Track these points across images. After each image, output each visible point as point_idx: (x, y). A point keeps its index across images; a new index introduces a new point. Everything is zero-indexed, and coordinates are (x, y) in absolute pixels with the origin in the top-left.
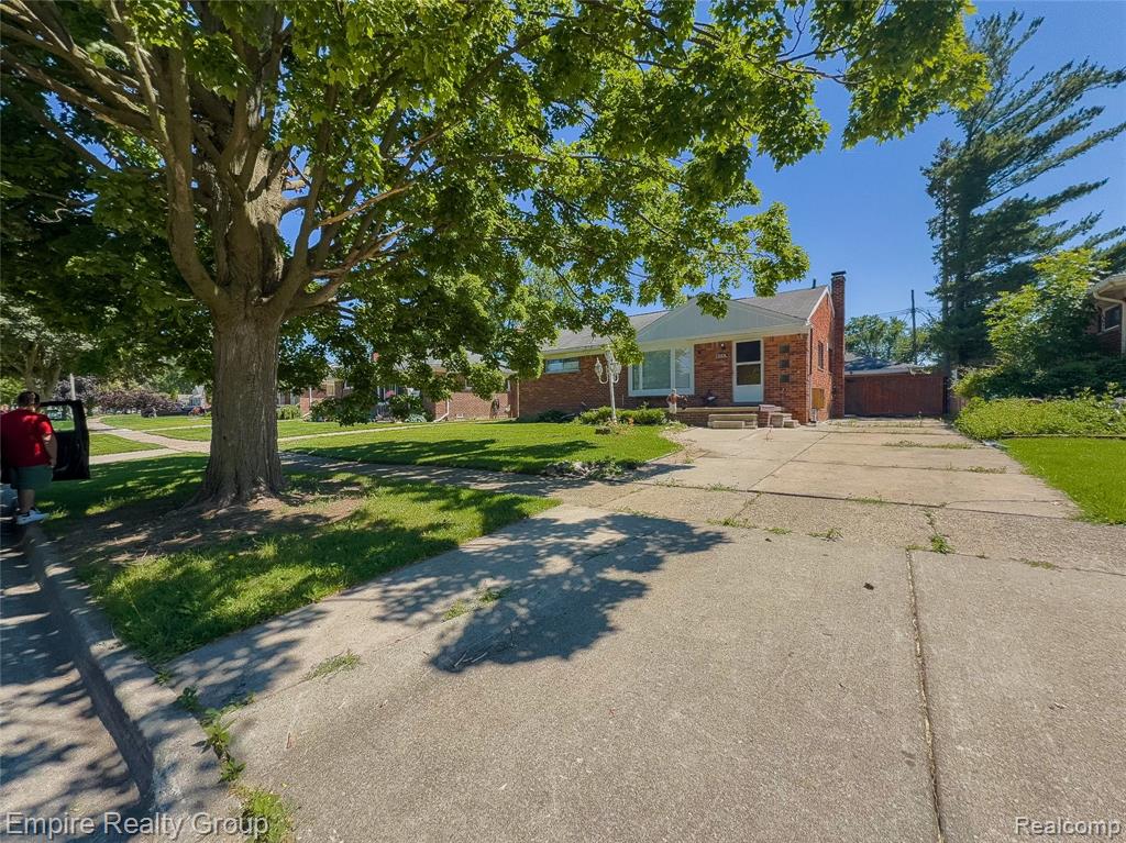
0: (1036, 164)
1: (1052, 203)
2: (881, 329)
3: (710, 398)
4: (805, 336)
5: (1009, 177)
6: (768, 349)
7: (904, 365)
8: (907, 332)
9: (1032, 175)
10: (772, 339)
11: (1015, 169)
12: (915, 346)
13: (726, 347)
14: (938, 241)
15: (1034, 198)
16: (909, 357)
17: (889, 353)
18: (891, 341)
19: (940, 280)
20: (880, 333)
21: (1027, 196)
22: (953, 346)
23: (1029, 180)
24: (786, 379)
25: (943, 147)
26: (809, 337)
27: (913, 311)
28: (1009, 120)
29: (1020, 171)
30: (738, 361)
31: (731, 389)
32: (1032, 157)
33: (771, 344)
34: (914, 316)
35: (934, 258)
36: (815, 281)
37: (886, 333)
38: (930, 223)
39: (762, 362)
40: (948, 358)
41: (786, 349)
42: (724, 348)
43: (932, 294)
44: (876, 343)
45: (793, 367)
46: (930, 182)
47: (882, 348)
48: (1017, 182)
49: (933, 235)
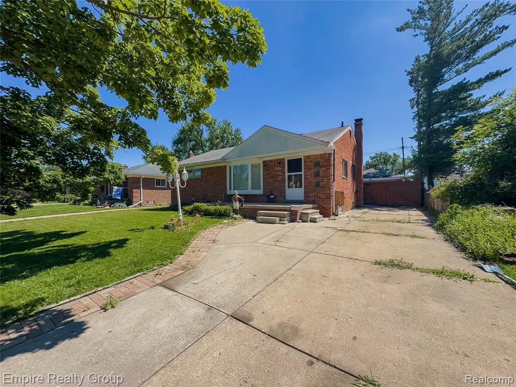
0: (469, 62)
1: (480, 82)
2: (389, 158)
3: (272, 197)
4: (330, 154)
5: (454, 70)
6: (307, 164)
7: (399, 175)
8: (401, 160)
9: (467, 68)
10: (309, 157)
11: (457, 65)
12: (404, 166)
13: (280, 162)
14: (415, 109)
15: (469, 81)
16: (402, 171)
17: (392, 169)
18: (393, 163)
19: (417, 130)
20: (388, 160)
21: (465, 79)
22: (425, 165)
23: (465, 71)
24: (318, 184)
25: (416, 60)
26: (332, 156)
27: (403, 148)
28: (453, 37)
29: (461, 66)
30: (288, 173)
31: (284, 191)
32: (467, 58)
33: (309, 160)
34: (403, 150)
35: (413, 119)
36: (342, 122)
37: (391, 160)
38: (411, 101)
39: (302, 173)
40: (422, 172)
41: (317, 164)
42: (280, 163)
43: (412, 138)
44: (387, 165)
45: (322, 177)
46: (410, 79)
47: (389, 167)
48: (458, 73)
49: (412, 107)
